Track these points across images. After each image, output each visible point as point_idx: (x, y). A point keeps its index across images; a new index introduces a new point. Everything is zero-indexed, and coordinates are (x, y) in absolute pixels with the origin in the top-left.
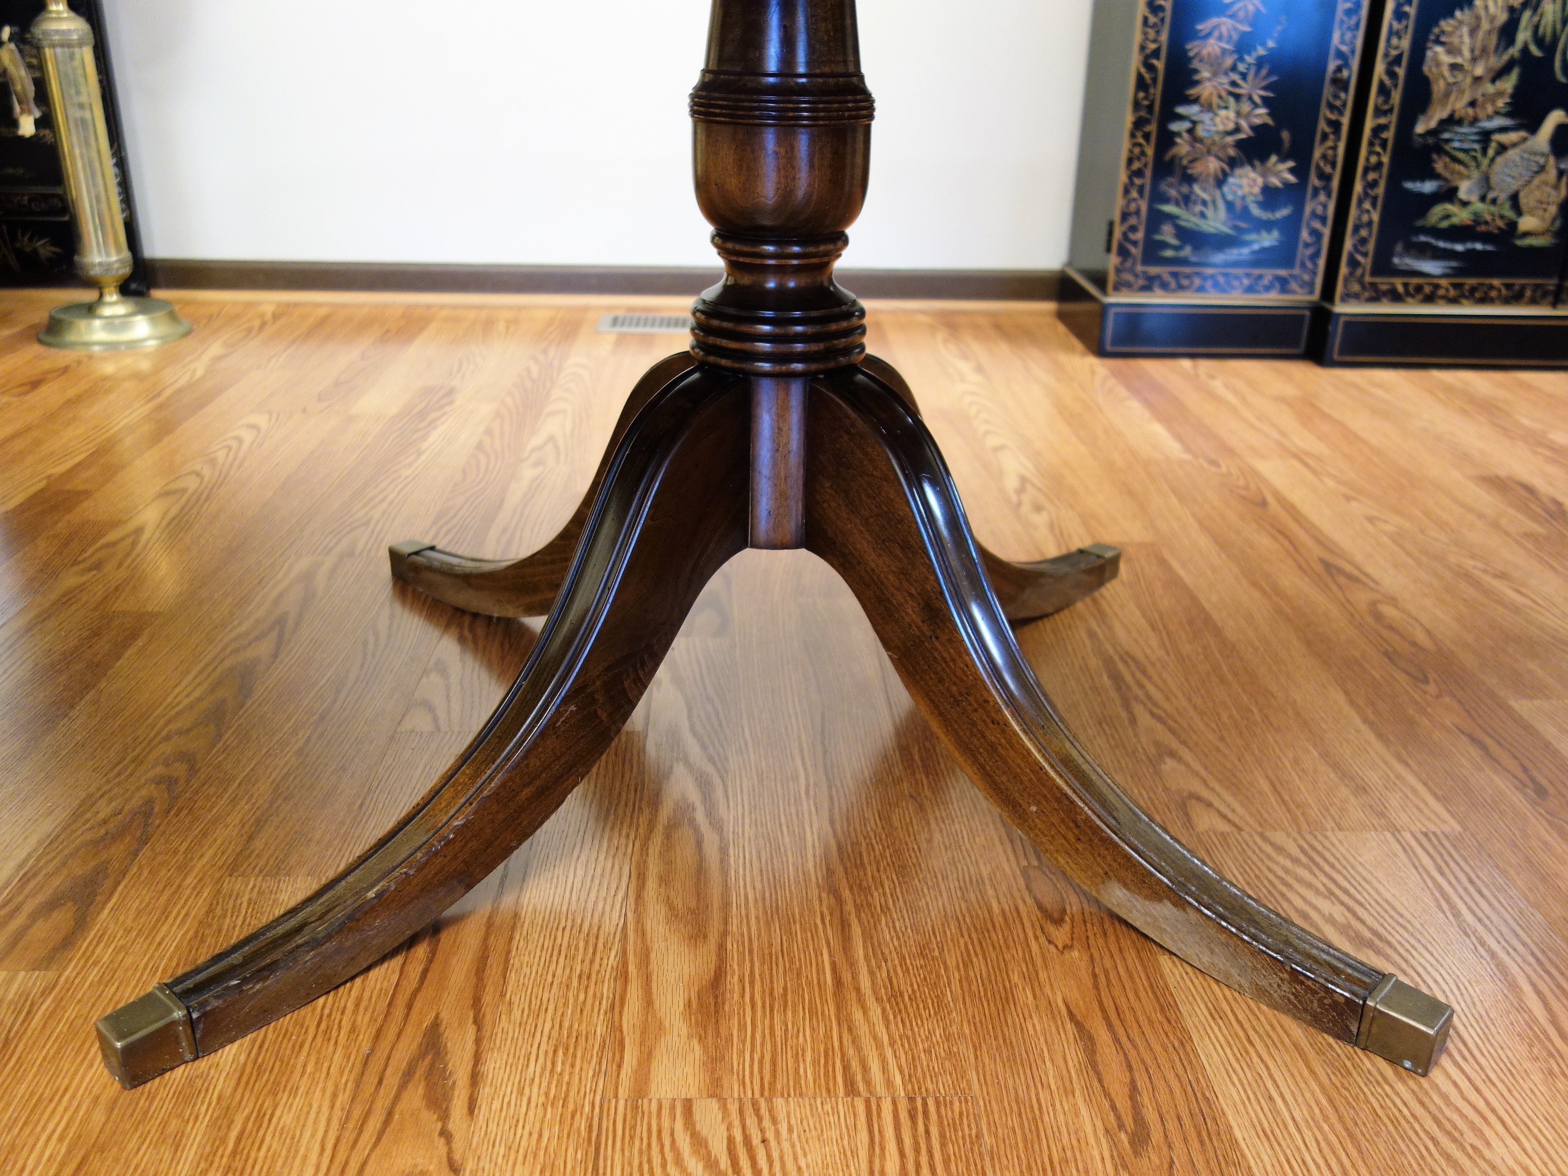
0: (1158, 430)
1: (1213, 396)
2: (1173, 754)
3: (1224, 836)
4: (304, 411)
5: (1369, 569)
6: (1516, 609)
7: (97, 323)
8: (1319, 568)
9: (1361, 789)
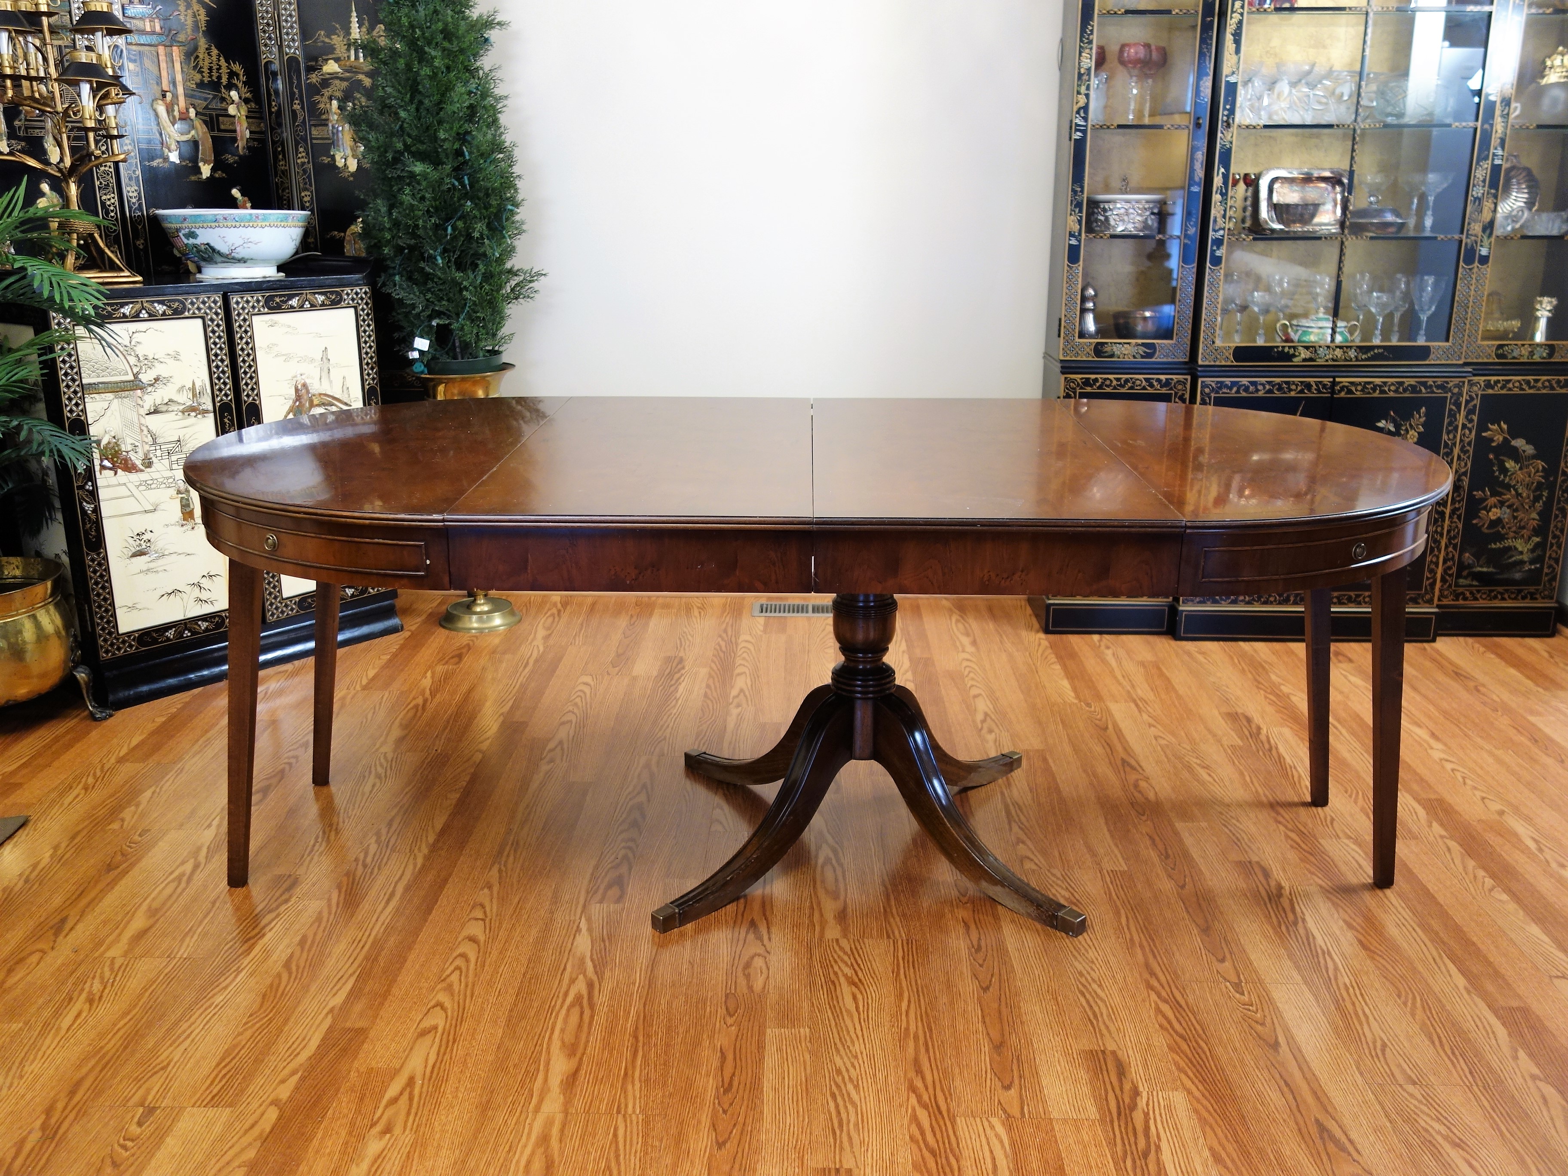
0: (1065, 683)
1: (1104, 661)
2: (1023, 842)
3: (1033, 871)
4: (608, 674)
5: (1143, 764)
6: (1203, 783)
7: (474, 617)
8: (1119, 763)
9: (1094, 854)
